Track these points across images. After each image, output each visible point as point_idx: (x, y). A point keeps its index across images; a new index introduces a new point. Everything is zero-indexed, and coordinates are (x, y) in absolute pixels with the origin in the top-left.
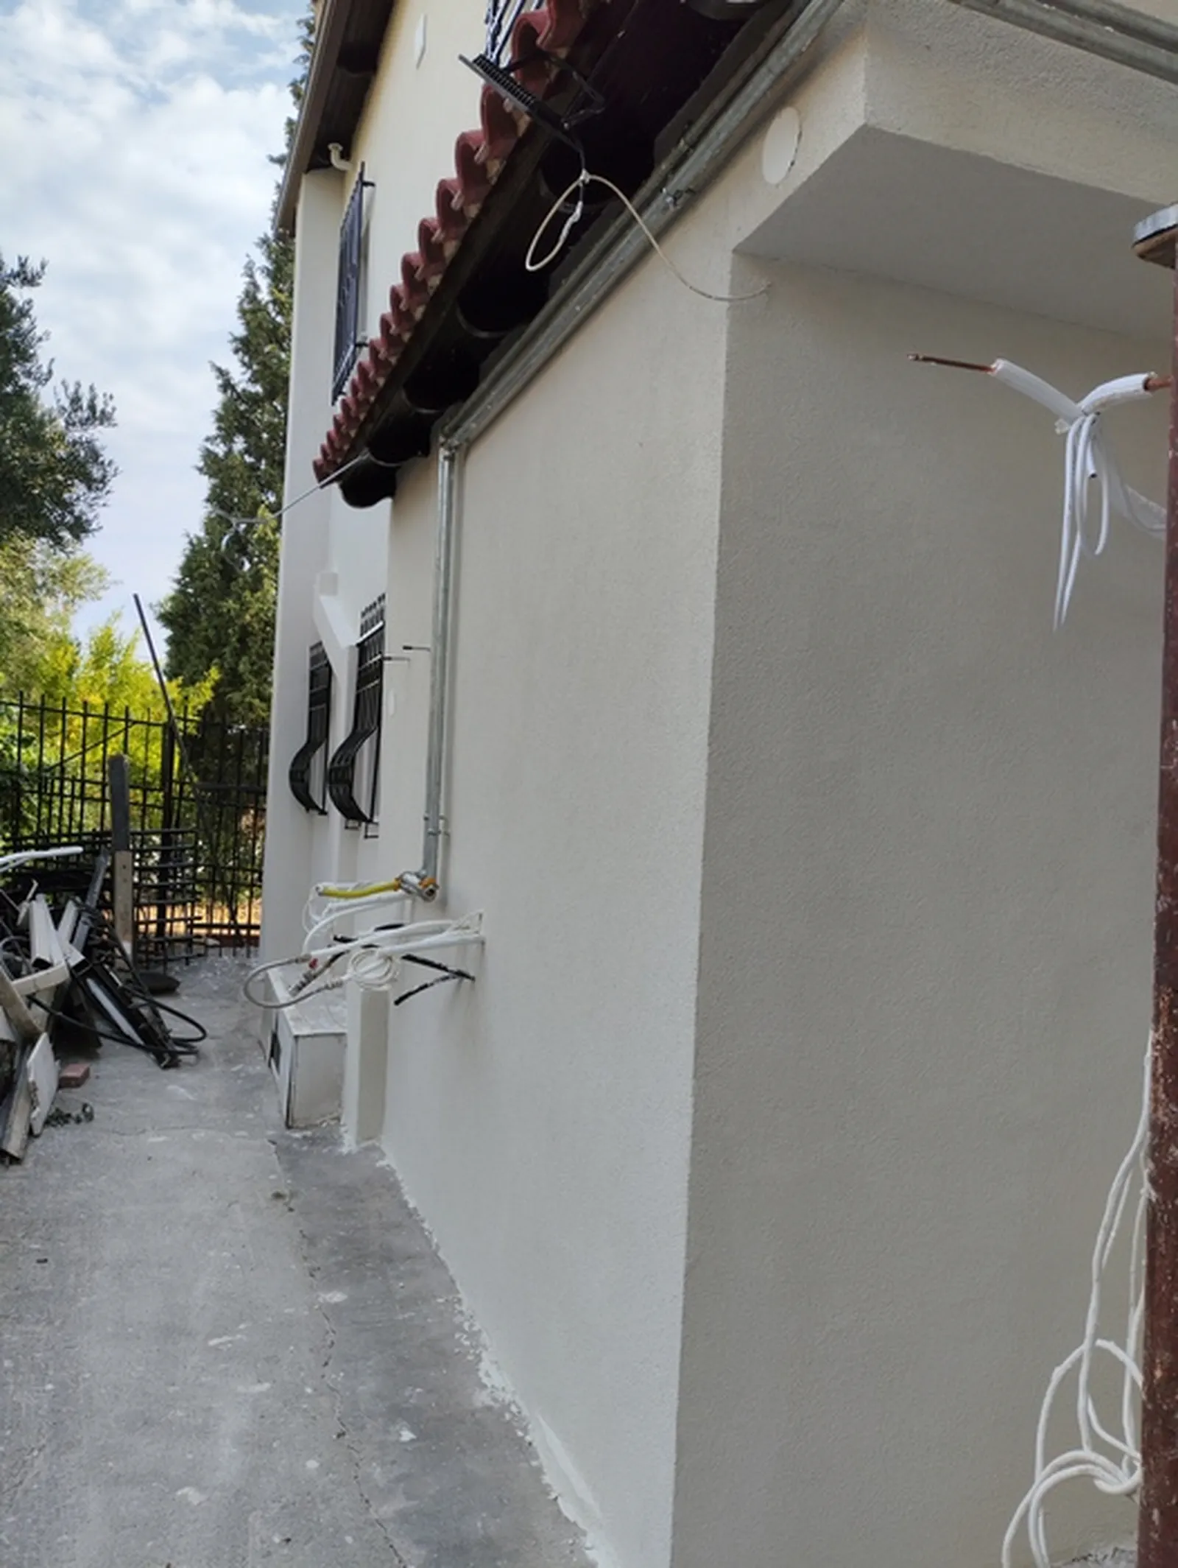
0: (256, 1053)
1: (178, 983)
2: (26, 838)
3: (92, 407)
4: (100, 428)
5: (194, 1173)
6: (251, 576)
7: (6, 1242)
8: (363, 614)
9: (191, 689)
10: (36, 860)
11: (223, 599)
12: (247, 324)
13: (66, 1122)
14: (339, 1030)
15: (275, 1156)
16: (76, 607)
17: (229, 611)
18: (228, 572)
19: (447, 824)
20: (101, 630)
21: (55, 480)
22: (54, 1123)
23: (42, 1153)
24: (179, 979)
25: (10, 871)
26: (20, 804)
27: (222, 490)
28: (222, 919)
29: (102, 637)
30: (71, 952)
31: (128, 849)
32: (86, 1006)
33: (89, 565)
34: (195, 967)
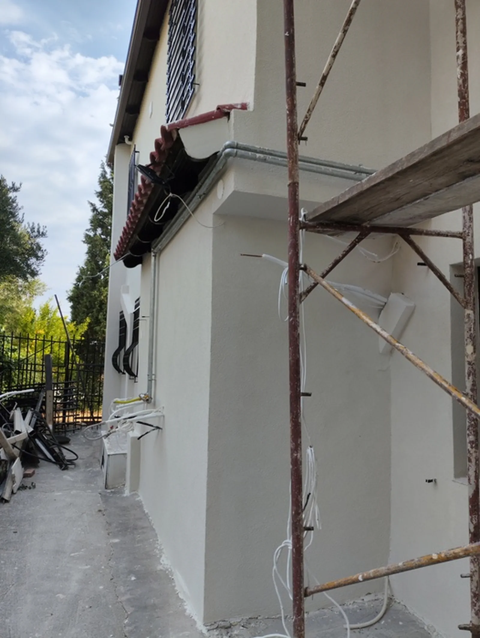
0: (97, 464)
1: (70, 440)
2: (13, 387)
3: (38, 232)
4: (41, 238)
5: (71, 504)
6: (104, 282)
7: (3, 527)
8: (136, 302)
9: (79, 326)
10: (17, 395)
11: (92, 291)
12: (102, 187)
13: (25, 489)
14: (124, 452)
15: (100, 498)
16: (34, 298)
17: (95, 295)
18: (95, 280)
19: (155, 377)
20: (44, 305)
21: (25, 257)
22: (21, 489)
23: (16, 499)
24: (70, 438)
25: (7, 399)
26: (11, 374)
27: (93, 249)
28: (87, 415)
29: (45, 308)
30: (29, 428)
31: (51, 389)
32: (34, 448)
33: (39, 283)
34: (77, 434)
